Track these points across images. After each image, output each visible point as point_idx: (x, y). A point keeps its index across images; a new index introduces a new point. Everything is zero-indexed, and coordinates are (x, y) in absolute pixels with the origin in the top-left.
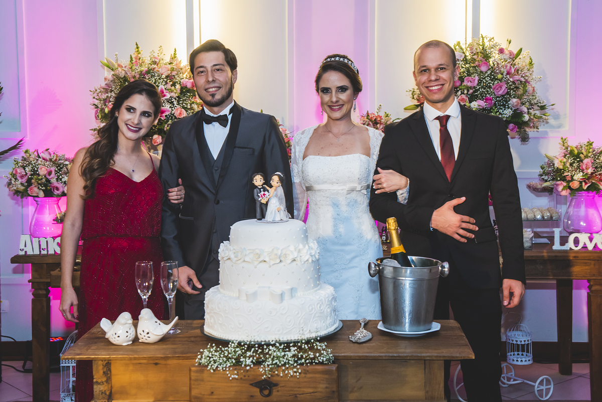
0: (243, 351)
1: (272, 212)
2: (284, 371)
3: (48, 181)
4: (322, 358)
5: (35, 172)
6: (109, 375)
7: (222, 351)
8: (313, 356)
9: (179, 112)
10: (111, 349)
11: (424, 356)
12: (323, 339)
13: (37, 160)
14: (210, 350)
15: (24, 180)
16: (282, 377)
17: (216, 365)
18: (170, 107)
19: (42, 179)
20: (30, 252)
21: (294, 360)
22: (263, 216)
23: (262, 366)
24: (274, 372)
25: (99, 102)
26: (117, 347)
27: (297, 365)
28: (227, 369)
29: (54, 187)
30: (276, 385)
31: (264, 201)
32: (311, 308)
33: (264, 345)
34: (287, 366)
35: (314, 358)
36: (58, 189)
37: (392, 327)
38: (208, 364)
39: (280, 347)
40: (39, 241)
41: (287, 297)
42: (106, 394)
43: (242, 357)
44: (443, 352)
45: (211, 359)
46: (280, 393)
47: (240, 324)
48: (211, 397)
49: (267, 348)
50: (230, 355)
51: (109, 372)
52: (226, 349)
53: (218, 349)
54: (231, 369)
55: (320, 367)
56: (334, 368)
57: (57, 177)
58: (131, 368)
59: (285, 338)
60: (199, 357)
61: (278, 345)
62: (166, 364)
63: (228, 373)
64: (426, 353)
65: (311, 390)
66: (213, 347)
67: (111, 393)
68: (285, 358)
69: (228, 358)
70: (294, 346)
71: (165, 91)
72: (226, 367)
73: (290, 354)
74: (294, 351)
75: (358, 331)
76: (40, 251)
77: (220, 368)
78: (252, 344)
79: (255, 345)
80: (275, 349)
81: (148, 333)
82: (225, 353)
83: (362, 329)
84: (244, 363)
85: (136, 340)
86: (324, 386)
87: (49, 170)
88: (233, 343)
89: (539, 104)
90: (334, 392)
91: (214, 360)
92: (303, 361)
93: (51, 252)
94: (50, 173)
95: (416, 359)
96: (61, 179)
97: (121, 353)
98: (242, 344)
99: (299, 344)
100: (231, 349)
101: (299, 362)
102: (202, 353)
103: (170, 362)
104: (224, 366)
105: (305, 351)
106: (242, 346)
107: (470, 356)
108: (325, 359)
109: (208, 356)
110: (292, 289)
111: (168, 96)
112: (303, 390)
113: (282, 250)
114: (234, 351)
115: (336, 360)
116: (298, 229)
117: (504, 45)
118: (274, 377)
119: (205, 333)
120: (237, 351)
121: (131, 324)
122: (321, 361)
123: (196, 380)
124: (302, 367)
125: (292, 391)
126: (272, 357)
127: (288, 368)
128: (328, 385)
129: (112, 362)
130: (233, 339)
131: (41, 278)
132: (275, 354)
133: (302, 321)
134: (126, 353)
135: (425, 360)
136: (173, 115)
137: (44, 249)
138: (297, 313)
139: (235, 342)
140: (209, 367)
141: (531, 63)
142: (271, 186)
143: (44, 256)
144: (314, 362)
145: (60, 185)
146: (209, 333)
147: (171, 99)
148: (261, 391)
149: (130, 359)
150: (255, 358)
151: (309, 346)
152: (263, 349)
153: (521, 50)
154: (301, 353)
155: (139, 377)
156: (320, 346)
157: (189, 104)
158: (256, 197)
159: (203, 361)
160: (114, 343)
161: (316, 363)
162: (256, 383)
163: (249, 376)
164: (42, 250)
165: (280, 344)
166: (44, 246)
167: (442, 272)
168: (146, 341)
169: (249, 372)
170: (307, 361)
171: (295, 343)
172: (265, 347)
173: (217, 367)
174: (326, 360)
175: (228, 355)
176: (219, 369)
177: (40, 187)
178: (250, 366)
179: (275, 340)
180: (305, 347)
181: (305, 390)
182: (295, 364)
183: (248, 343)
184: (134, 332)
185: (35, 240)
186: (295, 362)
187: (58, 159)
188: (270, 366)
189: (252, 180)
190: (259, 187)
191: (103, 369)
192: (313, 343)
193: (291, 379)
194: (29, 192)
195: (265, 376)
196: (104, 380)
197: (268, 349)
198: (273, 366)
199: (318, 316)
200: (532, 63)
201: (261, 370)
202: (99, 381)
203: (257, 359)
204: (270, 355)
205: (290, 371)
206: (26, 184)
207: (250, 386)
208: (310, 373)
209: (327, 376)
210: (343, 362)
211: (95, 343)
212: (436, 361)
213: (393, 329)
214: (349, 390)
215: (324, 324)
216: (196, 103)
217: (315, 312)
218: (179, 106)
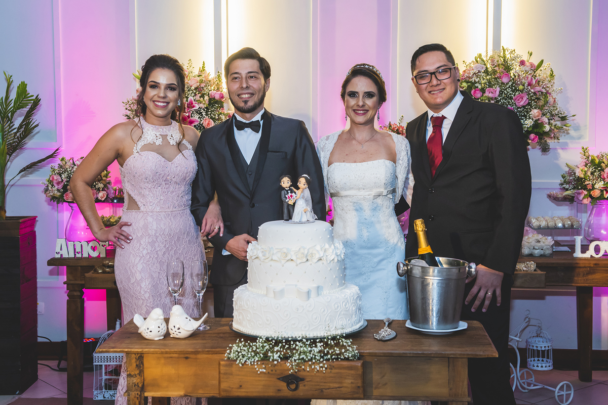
0: (271, 346)
1: (298, 214)
2: (310, 366)
4: (347, 354)
6: (142, 368)
7: (250, 346)
8: (339, 352)
9: (207, 122)
10: (144, 343)
11: (448, 354)
12: (348, 336)
13: (73, 167)
14: (239, 345)
15: (60, 186)
16: (308, 371)
17: (244, 359)
18: (199, 118)
20: (65, 255)
21: (320, 355)
22: (290, 217)
23: (289, 361)
24: (301, 367)
25: (131, 112)
26: (149, 342)
27: (323, 360)
28: (255, 364)
30: (303, 380)
31: (291, 203)
32: (336, 306)
33: (290, 341)
34: (314, 361)
35: (340, 354)
37: (420, 325)
38: (237, 359)
39: (307, 343)
40: (74, 245)
41: (313, 294)
42: (138, 386)
43: (269, 352)
44: (467, 350)
45: (240, 354)
46: (306, 388)
47: (267, 320)
48: (239, 390)
49: (294, 343)
50: (258, 350)
51: (141, 365)
52: (254, 344)
53: (247, 344)
54: (259, 363)
55: (345, 363)
56: (359, 364)
58: (163, 361)
59: (311, 335)
60: (228, 351)
61: (304, 340)
62: (196, 359)
63: (256, 367)
64: (450, 351)
65: (337, 385)
66: (241, 342)
67: (143, 385)
68: (312, 353)
69: (256, 353)
70: (320, 342)
71: (194, 102)
72: (254, 362)
73: (316, 350)
74: (320, 346)
75: (382, 330)
76: (75, 255)
77: (248, 362)
78: (279, 340)
79: (282, 340)
80: (302, 345)
81: (179, 329)
82: (253, 348)
83: (386, 328)
84: (272, 358)
85: (167, 335)
86: (350, 381)
88: (261, 338)
89: (560, 115)
90: (359, 387)
91: (242, 354)
92: (329, 356)
93: (85, 255)
95: (440, 356)
96: (95, 186)
97: (153, 347)
98: (270, 339)
99: (325, 340)
100: (259, 344)
101: (325, 358)
102: (231, 348)
103: (199, 356)
104: (253, 360)
105: (331, 347)
106: (270, 341)
107: (494, 354)
108: (350, 355)
109: (237, 351)
110: (318, 287)
111: (197, 107)
112: (329, 385)
113: (308, 250)
114: (262, 346)
115: (361, 357)
116: (325, 230)
117: (525, 58)
118: (300, 371)
119: (234, 329)
120: (265, 346)
121: (163, 320)
122: (347, 357)
123: (225, 374)
124: (328, 362)
125: (318, 385)
126: (299, 352)
127: (314, 363)
128: (353, 381)
129: (145, 355)
130: (261, 335)
131: (76, 280)
132: (302, 349)
133: (328, 319)
134: (158, 347)
135: (449, 358)
136: (202, 125)
137: (78, 253)
138: (323, 310)
139: (263, 337)
140: (238, 361)
141: (552, 75)
142: (298, 188)
143: (79, 259)
144: (340, 358)
146: (237, 329)
147: (200, 110)
148: (288, 385)
149: (162, 353)
150: (282, 353)
151: (335, 342)
152: (290, 345)
153: (542, 61)
154: (327, 349)
155: (170, 370)
156: (346, 342)
157: (217, 115)
158: (283, 198)
159: (232, 355)
160: (147, 337)
161: (342, 359)
162: (283, 377)
163: (276, 371)
164: (77, 254)
165: (307, 340)
166: (78, 249)
167: (469, 273)
168: (177, 337)
169: (276, 367)
170: (334, 357)
171: (322, 340)
172: (292, 343)
173: (246, 361)
174: (352, 356)
175: (256, 350)
176: (247, 363)
178: (277, 361)
179: (301, 336)
180: (331, 343)
181: (331, 385)
182: (322, 360)
183: (276, 338)
184: (166, 327)
185: (71, 244)
186: (322, 357)
188: (297, 361)
190: (287, 189)
191: (136, 362)
192: (339, 339)
193: (317, 374)
194: (65, 198)
195: (292, 371)
196: (136, 373)
197: (294, 345)
198: (300, 361)
199: (344, 314)
200: (553, 75)
201: (288, 364)
202: (133, 374)
203: (284, 354)
204: (297, 350)
205: (316, 367)
206: (62, 190)
207: (277, 380)
208: (335, 368)
209: (352, 372)
210: (368, 359)
211: (129, 337)
212: (460, 359)
213: (421, 327)
214: (374, 386)
215: (349, 322)
216: (224, 114)
217: (341, 310)
218: (208, 117)
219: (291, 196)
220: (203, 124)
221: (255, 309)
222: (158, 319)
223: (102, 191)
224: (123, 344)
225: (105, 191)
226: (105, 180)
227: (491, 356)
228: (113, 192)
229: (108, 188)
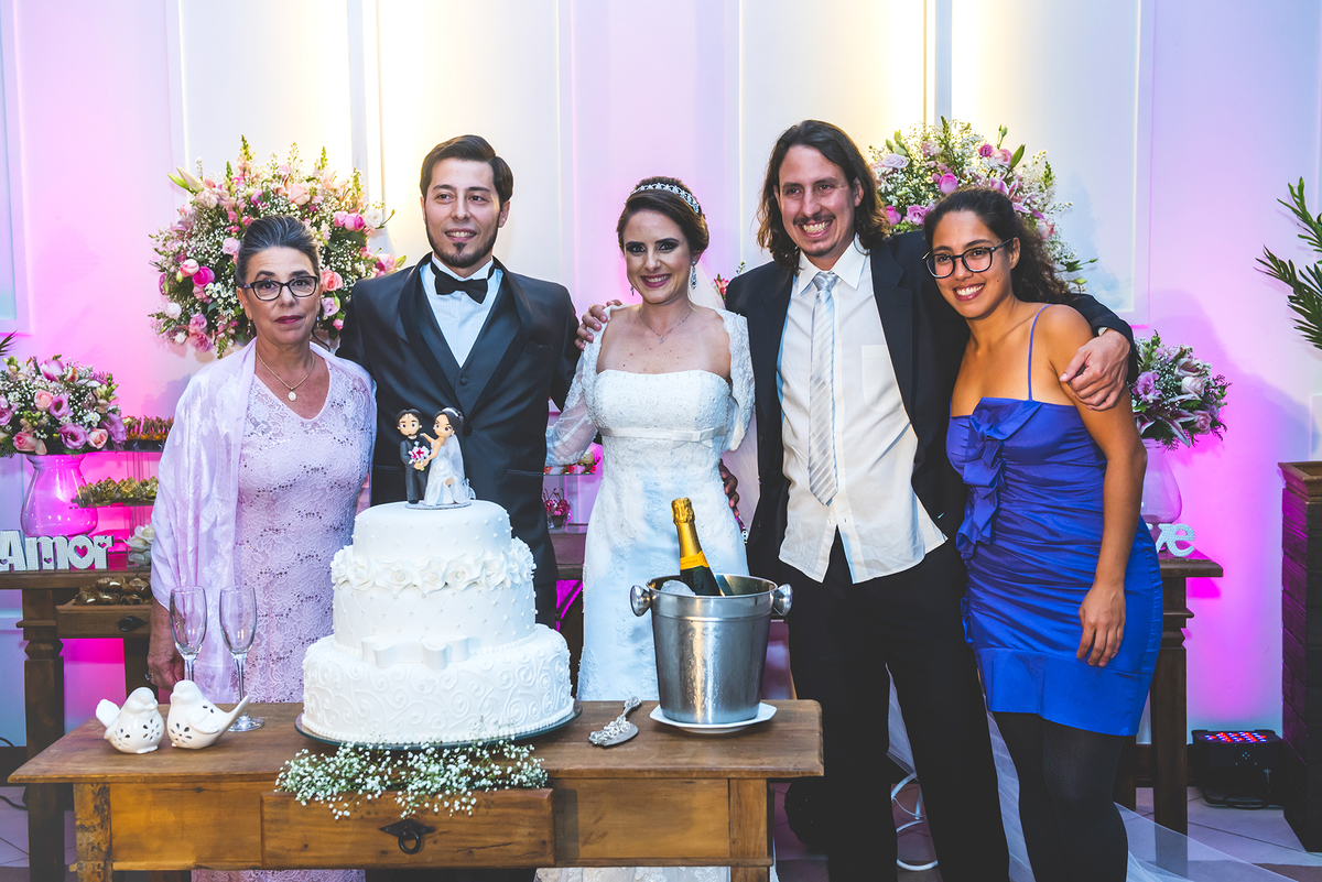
0: (364, 763)
1: (435, 489)
2: (442, 802)
3: (54, 421)
4: (521, 777)
5: (27, 404)
6: (106, 813)
7: (325, 764)
8: (500, 772)
9: (328, 279)
10: (113, 760)
11: (727, 771)
12: (521, 741)
13: (34, 378)
14: (300, 762)
15: (6, 420)
16: (436, 814)
17: (311, 792)
19: (41, 417)
20: (20, 567)
21: (464, 780)
22: (419, 495)
23: (402, 793)
24: (423, 805)
25: (165, 258)
27: (471, 790)
28: (334, 799)
29: (67, 433)
30: (431, 830)
31: (420, 466)
32: (505, 677)
33: (408, 751)
34: (448, 792)
35: (504, 777)
36: (75, 438)
37: (677, 716)
38: (298, 791)
40: (38, 544)
41: (455, 656)
42: (100, 850)
43: (361, 776)
44: (764, 762)
46: (435, 847)
47: (362, 710)
48: (303, 854)
49: (413, 757)
51: (105, 807)
52: (331, 759)
53: (318, 759)
54: (340, 798)
55: (517, 795)
56: (546, 795)
57: (72, 414)
58: (149, 797)
59: (449, 738)
60: (282, 775)
61: (431, 751)
62: (219, 791)
63: (333, 806)
64: (733, 763)
65: (499, 840)
67: (110, 847)
68: (447, 776)
70: (461, 753)
72: (330, 796)
73: (456, 769)
74: (463, 762)
75: (612, 723)
76: (41, 564)
77: (321, 795)
78: (379, 750)
79: (386, 751)
80: (426, 760)
81: (187, 729)
82: (330, 768)
83: (621, 719)
84: (363, 787)
86: (524, 831)
87: (55, 400)
88: (345, 747)
89: (1064, 260)
90: (544, 842)
91: (306, 782)
93: (62, 565)
94: (58, 405)
95: (708, 776)
96: (81, 418)
97: (132, 768)
98: (360, 749)
99: (471, 749)
100: (340, 759)
102: (288, 768)
103: (224, 786)
104: (328, 793)
105: (484, 763)
106: (361, 753)
107: (816, 770)
108: (525, 778)
109: (298, 775)
110: (467, 641)
112: (484, 839)
113: (449, 563)
114: (348, 765)
115: (553, 779)
117: (992, 139)
118: (422, 813)
119: (301, 727)
121: (156, 711)
122: (517, 782)
123: (274, 821)
124: (482, 794)
125: (464, 841)
127: (448, 796)
128: (532, 830)
129: (112, 786)
131: (43, 618)
133: (486, 704)
134: (142, 769)
135: (729, 779)
137: (48, 561)
138: (476, 687)
139: (348, 744)
140: (299, 795)
141: (1048, 176)
142: (435, 437)
143: (48, 573)
144: (505, 784)
145: (79, 431)
146: (308, 729)
148: (401, 841)
151: (493, 752)
152: (406, 760)
153: (1022, 148)
154: (478, 767)
155: (165, 816)
156: (518, 753)
157: (349, 263)
158: (404, 457)
159: (289, 783)
160: (120, 748)
161: (512, 786)
162: (391, 826)
163: (377, 813)
164: (44, 563)
166: (47, 553)
167: (777, 605)
168: (185, 746)
169: (373, 805)
170: (490, 783)
171: (464, 748)
172: (410, 755)
173: (315, 795)
174: (529, 781)
175: (334, 773)
176: (317, 799)
177: (38, 435)
179: (431, 742)
180: (483, 755)
181: (488, 839)
183: (371, 747)
185: (31, 542)
186: (468, 784)
187: (77, 376)
188: (417, 793)
189: (397, 424)
190: (411, 438)
191: (94, 800)
192: (504, 746)
193: (456, 819)
194: (16, 443)
196: (96, 823)
197: (414, 760)
198: (423, 793)
199: (522, 694)
200: (1052, 175)
201: (400, 800)
202: (87, 824)
204: (418, 771)
205: (453, 803)
206: (10, 429)
207: (380, 832)
208: (497, 806)
209: (531, 812)
210: (569, 785)
211: (85, 749)
212: (751, 781)
213: (677, 718)
214: (581, 839)
215: (534, 709)
216: (366, 261)
217: (516, 686)
218: (328, 267)
219: (419, 453)
221: (339, 687)
222: (143, 711)
223: (99, 427)
224: (68, 764)
225: (105, 428)
226: (102, 405)
227: (808, 775)
228: (122, 429)
229: (112, 423)
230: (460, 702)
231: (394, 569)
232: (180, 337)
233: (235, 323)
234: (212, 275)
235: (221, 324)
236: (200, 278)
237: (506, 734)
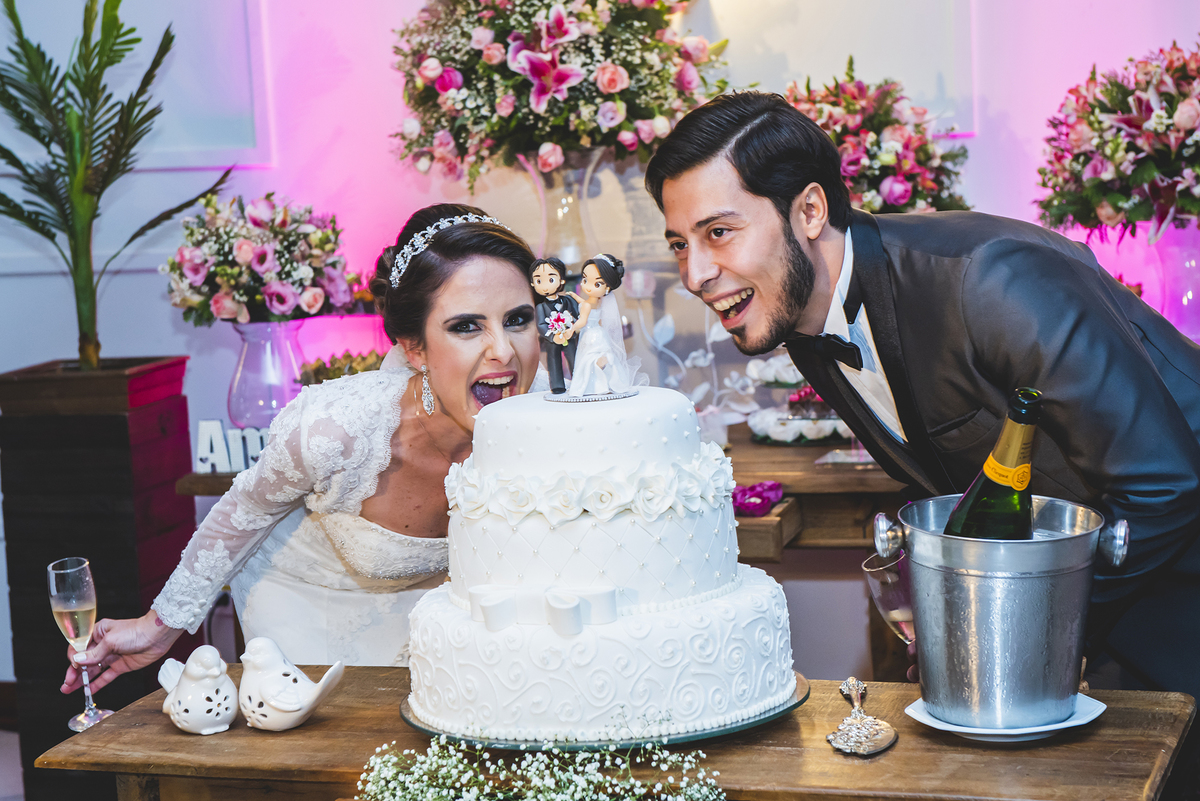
3: (257, 278)
5: (226, 259)
9: (607, 76)
13: (236, 223)
15: (199, 279)
18: (584, 65)
19: (240, 274)
20: (222, 466)
22: (564, 381)
29: (273, 294)
31: (562, 339)
32: (669, 649)
36: (282, 300)
40: (244, 439)
47: (470, 691)
49: (529, 761)
57: (278, 269)
60: (364, 776)
71: (566, 20)
81: (261, 705)
87: (258, 251)
94: (261, 258)
96: (289, 274)
97: (179, 756)
110: (613, 594)
111: (574, 32)
113: (587, 481)
121: (225, 676)
133: (641, 687)
136: (594, 84)
138: (624, 662)
145: (288, 290)
146: (414, 716)
147: (587, 42)
157: (638, 53)
166: (254, 449)
177: (237, 297)
179: (555, 737)
185: (235, 434)
187: (289, 220)
190: (550, 298)
191: (141, 795)
192: (652, 752)
194: (213, 308)
199: (697, 674)
206: (205, 289)
211: (143, 724)
215: (718, 697)
217: (686, 661)
218: (609, 60)
219: (558, 320)
220: (596, 80)
221: (439, 656)
222: (205, 676)
223: (312, 285)
224: (111, 745)
225: (322, 287)
226: (317, 257)
228: (344, 287)
229: (331, 280)
230: (600, 683)
231: (512, 489)
232: (424, 163)
233: (489, 142)
234: (458, 78)
235: (472, 143)
236: (443, 83)
237: (655, 734)
